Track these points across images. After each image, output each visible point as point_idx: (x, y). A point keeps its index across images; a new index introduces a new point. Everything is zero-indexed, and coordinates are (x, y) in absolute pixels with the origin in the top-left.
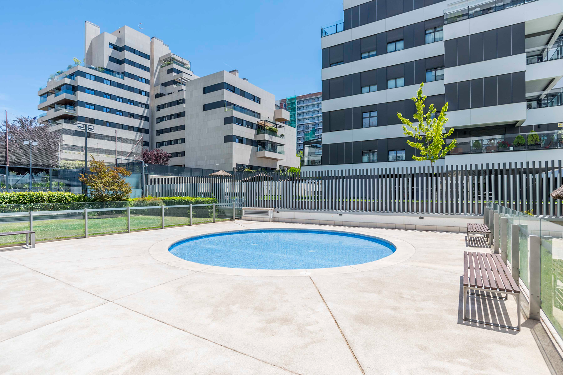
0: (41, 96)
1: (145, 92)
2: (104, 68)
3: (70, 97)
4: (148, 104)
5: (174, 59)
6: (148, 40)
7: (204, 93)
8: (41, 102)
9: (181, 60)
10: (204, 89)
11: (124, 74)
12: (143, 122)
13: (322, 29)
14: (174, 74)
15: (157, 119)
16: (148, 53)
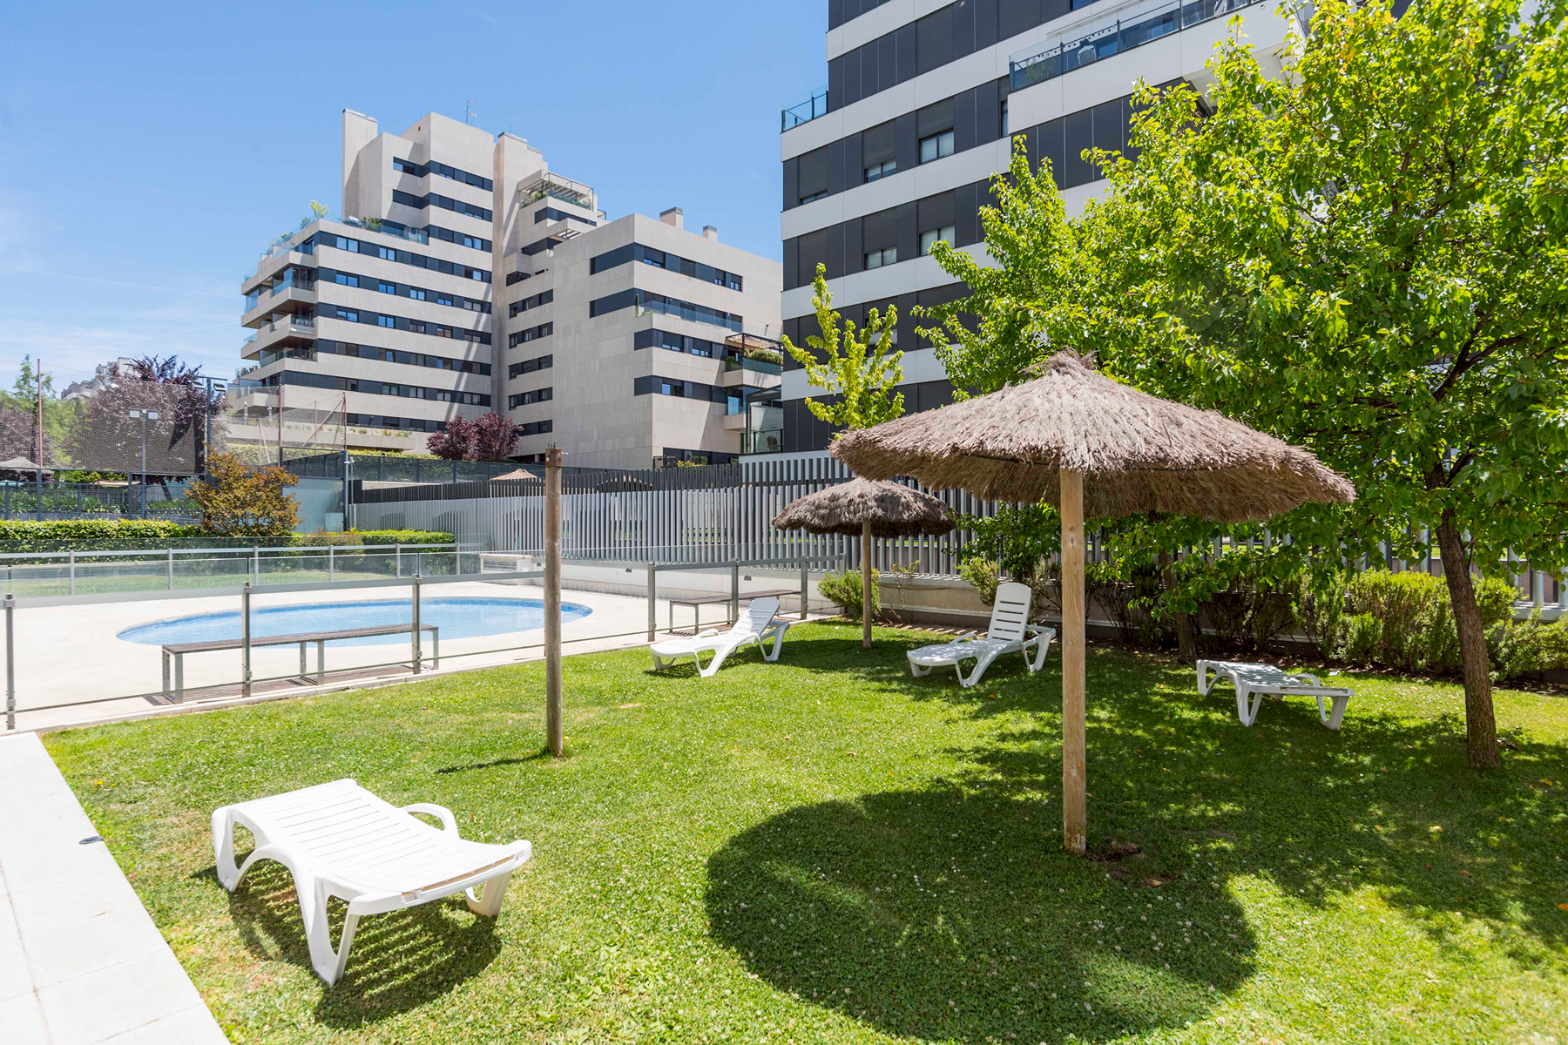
0: (247, 294)
1: (482, 271)
2: (382, 221)
3: (303, 296)
4: (489, 300)
5: (549, 185)
6: (487, 142)
7: (593, 272)
8: (249, 309)
9: (569, 187)
10: (593, 261)
11: (430, 231)
12: (475, 345)
13: (783, 113)
14: (550, 222)
15: (511, 336)
16: (488, 174)
